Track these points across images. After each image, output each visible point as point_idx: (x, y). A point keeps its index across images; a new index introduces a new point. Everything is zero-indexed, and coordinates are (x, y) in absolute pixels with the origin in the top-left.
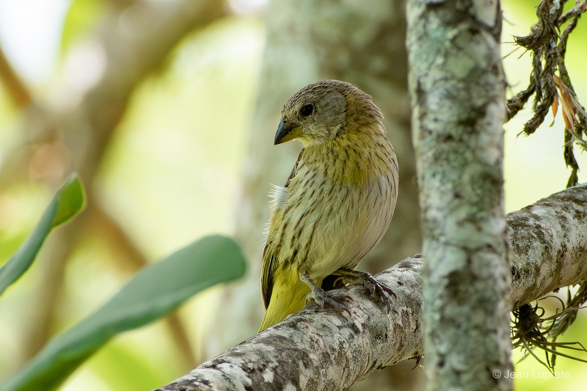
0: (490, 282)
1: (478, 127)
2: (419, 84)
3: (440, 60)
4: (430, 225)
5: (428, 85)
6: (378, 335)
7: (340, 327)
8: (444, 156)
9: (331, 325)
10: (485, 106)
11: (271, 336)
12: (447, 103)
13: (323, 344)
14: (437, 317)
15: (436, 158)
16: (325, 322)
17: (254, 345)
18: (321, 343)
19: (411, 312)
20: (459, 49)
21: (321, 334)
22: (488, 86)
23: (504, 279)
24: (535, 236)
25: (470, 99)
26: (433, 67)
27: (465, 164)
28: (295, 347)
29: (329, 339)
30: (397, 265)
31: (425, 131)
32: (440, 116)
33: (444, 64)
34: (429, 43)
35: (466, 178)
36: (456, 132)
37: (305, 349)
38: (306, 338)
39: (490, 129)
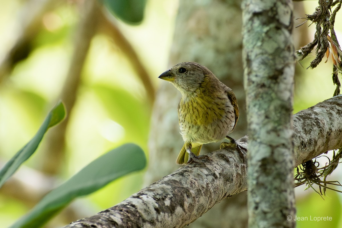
0: (284, 164)
1: (279, 80)
2: (248, 56)
3: (259, 44)
4: (252, 132)
5: (253, 56)
6: (228, 179)
7: (207, 175)
8: (260, 95)
9: (202, 174)
10: (283, 69)
11: (169, 180)
12: (263, 67)
13: (197, 185)
14: (255, 182)
15: (256, 96)
16: (199, 172)
17: (160, 185)
18: (196, 184)
19: (246, 166)
20: (270, 38)
21: (197, 179)
22: (285, 58)
23: (291, 162)
24: (315, 124)
25: (275, 64)
26: (256, 47)
27: (271, 100)
28: (182, 186)
29: (201, 182)
30: (239, 140)
31: (250, 82)
32: (259, 74)
33: (262, 45)
34: (254, 34)
35: (272, 108)
36: (267, 82)
37: (188, 187)
38: (189, 181)
39: (285, 81)
